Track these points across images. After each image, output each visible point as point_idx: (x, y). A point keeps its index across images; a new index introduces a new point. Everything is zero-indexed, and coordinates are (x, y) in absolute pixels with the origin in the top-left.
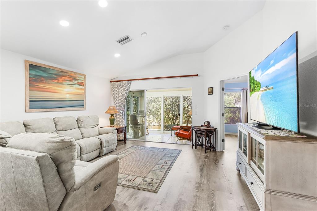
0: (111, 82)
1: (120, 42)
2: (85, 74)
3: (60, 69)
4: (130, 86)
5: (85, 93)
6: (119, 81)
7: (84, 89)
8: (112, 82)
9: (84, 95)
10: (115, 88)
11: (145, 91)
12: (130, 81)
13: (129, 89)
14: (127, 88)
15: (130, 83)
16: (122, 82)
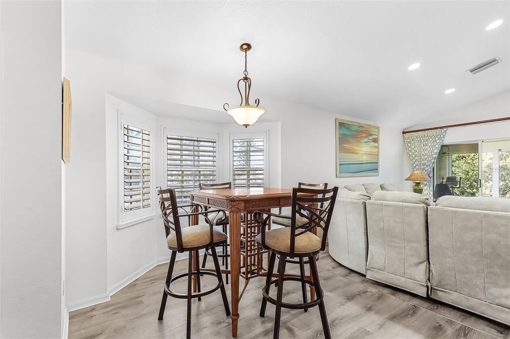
0: (404, 133)
1: (472, 71)
2: (378, 126)
3: (359, 123)
4: (444, 136)
5: (378, 152)
6: (422, 130)
7: (377, 147)
8: (407, 134)
9: (377, 155)
10: (413, 142)
11: (480, 143)
12: (445, 129)
13: (442, 142)
14: (438, 141)
15: (445, 131)
16: (426, 131)
